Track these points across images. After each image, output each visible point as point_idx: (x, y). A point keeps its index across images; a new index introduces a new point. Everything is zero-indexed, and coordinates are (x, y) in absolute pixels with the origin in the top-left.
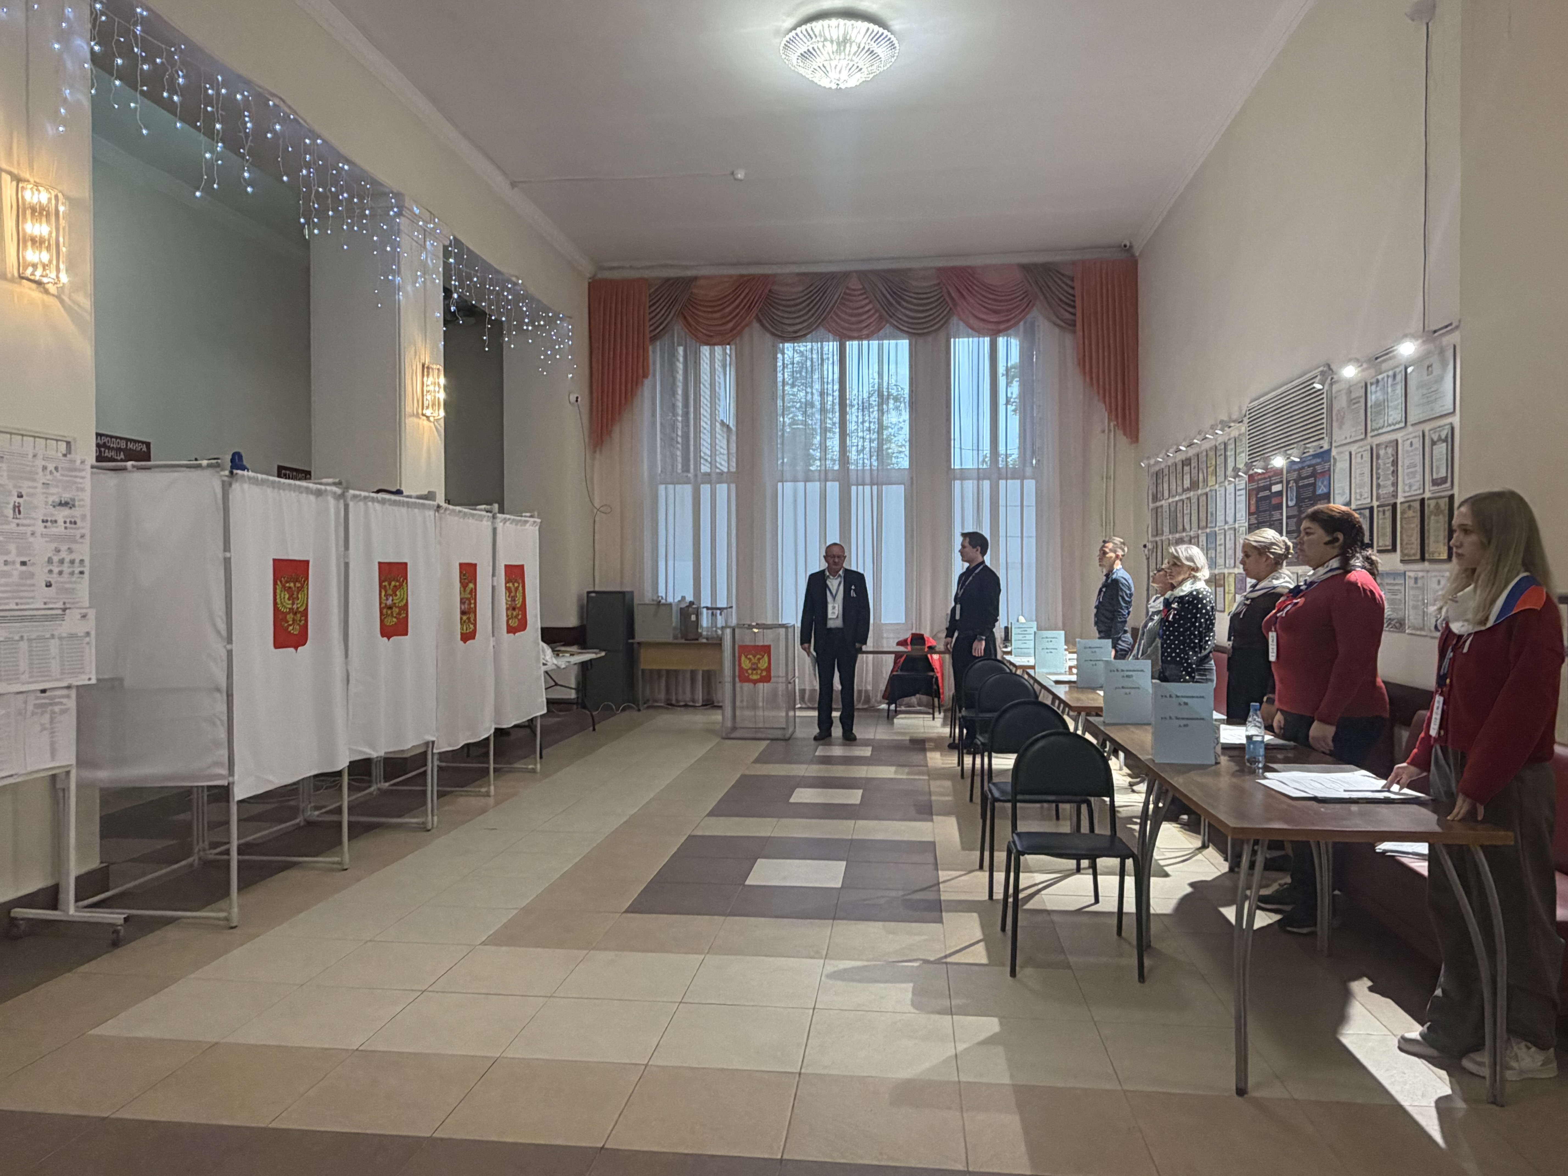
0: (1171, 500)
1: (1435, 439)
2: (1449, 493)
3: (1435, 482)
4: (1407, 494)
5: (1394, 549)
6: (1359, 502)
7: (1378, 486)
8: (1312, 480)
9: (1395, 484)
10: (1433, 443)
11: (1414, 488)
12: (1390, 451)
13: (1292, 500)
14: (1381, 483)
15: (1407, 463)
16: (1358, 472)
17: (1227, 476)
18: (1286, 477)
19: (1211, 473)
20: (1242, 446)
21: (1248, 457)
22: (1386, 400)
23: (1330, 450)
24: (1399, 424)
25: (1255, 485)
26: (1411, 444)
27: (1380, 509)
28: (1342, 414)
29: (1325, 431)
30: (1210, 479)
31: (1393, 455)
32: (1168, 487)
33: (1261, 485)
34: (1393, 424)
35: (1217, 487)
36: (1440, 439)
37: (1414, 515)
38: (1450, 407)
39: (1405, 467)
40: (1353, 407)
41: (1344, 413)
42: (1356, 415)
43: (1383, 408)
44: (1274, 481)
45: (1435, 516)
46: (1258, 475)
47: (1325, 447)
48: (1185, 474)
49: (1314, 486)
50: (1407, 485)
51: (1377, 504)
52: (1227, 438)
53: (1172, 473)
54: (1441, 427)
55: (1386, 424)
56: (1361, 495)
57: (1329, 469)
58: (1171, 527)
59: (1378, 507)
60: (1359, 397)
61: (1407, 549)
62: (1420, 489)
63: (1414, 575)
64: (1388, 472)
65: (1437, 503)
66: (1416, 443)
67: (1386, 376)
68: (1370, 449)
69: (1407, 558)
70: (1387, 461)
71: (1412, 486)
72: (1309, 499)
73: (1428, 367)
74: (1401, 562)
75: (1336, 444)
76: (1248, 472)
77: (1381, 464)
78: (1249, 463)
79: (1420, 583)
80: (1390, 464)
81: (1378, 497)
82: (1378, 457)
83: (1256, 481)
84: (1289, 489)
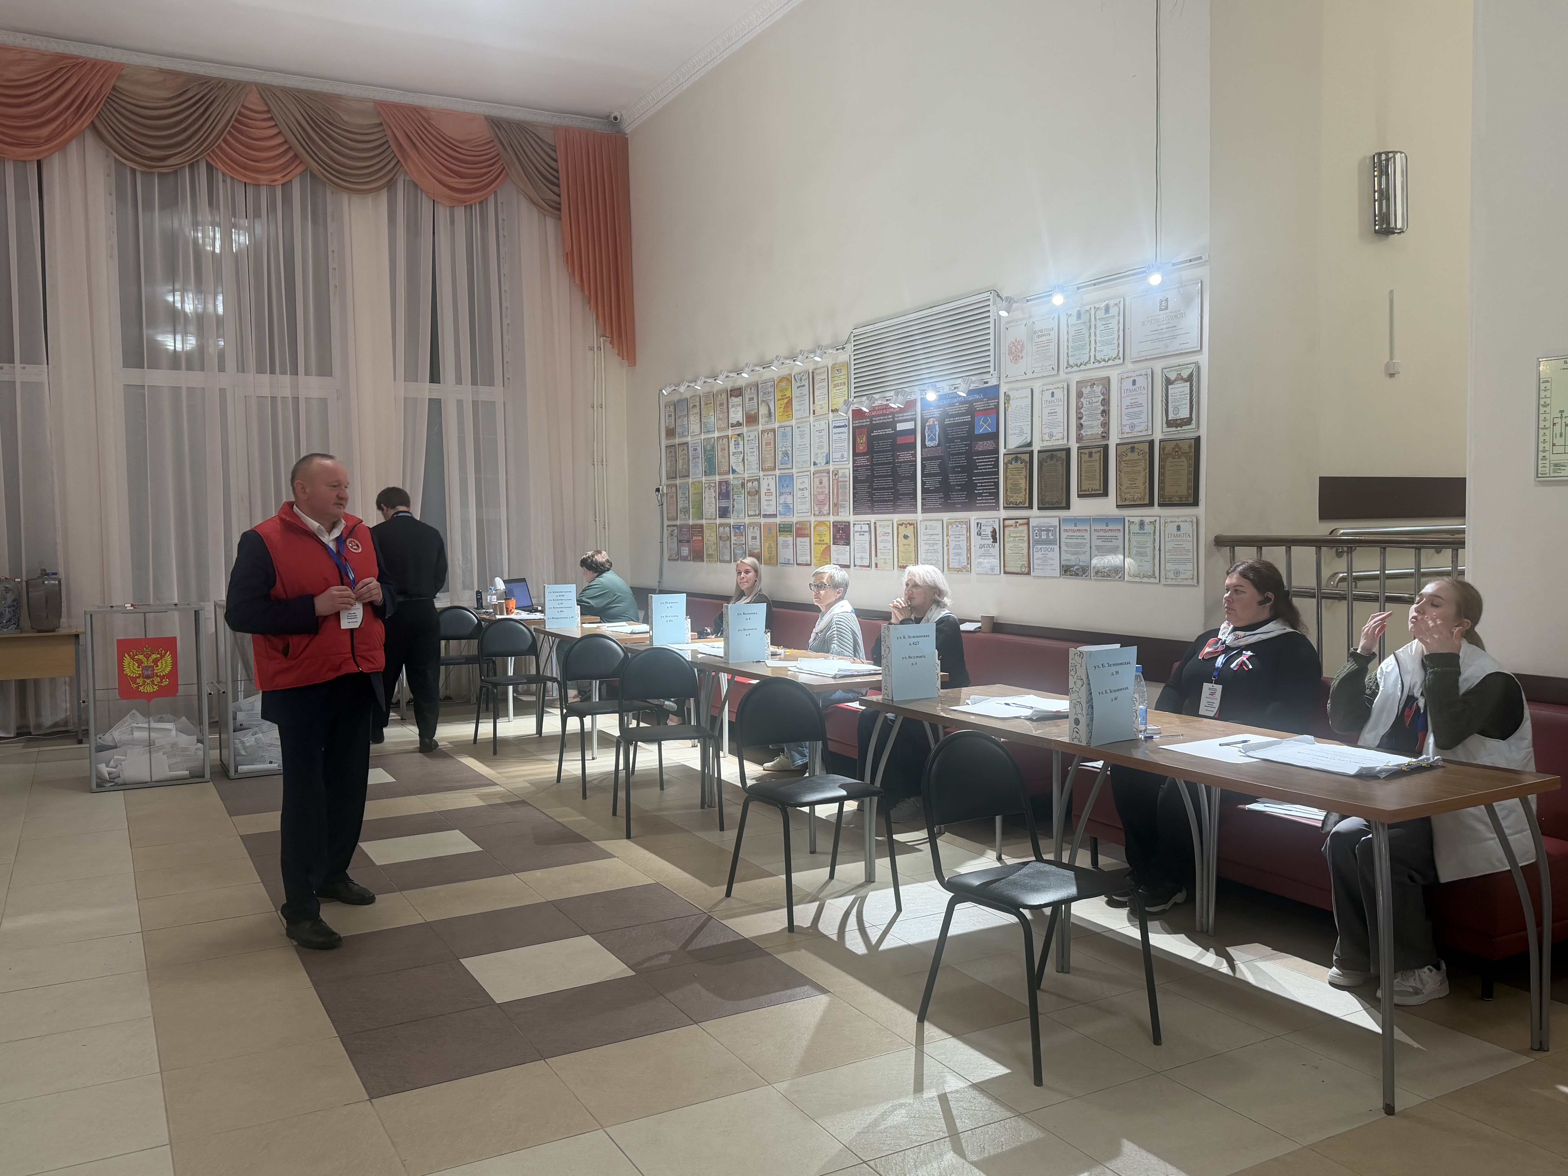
0: (703, 436)
1: (1172, 378)
2: (1195, 435)
3: (1170, 424)
4: (1125, 436)
5: (1105, 494)
6: (1046, 444)
7: (1080, 426)
8: (968, 418)
9: (1106, 425)
10: (1168, 382)
11: (1137, 429)
12: (1098, 389)
13: (932, 440)
14: (1084, 423)
15: (1127, 401)
16: (1046, 411)
17: (814, 411)
18: (922, 414)
19: (783, 406)
20: (842, 377)
21: (853, 391)
22: (1093, 334)
23: (998, 385)
24: (1113, 360)
25: (866, 422)
26: (1134, 382)
27: (1082, 451)
28: (1019, 346)
29: (992, 364)
30: (781, 414)
31: (1103, 394)
32: (699, 421)
33: (877, 422)
34: (1104, 360)
35: (793, 422)
36: (1179, 378)
37: (1140, 457)
38: (1194, 344)
39: (1124, 407)
40: (1037, 340)
41: (1022, 346)
42: (1042, 349)
43: (1089, 342)
44: (900, 418)
45: (1173, 458)
46: (872, 411)
47: (993, 382)
48: (733, 406)
49: (971, 425)
50: (1125, 426)
51: (1078, 445)
52: (814, 367)
53: (706, 404)
54: (1179, 365)
55: (1092, 360)
56: (1051, 435)
57: (997, 407)
58: (705, 468)
59: (1079, 448)
60: (1047, 330)
61: (1129, 493)
62: (1147, 430)
63: (1137, 520)
64: (1096, 412)
65: (1177, 445)
66: (1142, 382)
67: (1093, 309)
68: (1066, 386)
69: (1127, 503)
70: (1095, 400)
71: (1133, 427)
72: (963, 439)
73: (1161, 301)
74: (1118, 506)
75: (1008, 380)
76: (853, 407)
77: (1085, 403)
78: (855, 397)
79: (1148, 528)
80: (1099, 403)
81: (1079, 438)
82: (1080, 395)
83: (867, 417)
84: (927, 428)
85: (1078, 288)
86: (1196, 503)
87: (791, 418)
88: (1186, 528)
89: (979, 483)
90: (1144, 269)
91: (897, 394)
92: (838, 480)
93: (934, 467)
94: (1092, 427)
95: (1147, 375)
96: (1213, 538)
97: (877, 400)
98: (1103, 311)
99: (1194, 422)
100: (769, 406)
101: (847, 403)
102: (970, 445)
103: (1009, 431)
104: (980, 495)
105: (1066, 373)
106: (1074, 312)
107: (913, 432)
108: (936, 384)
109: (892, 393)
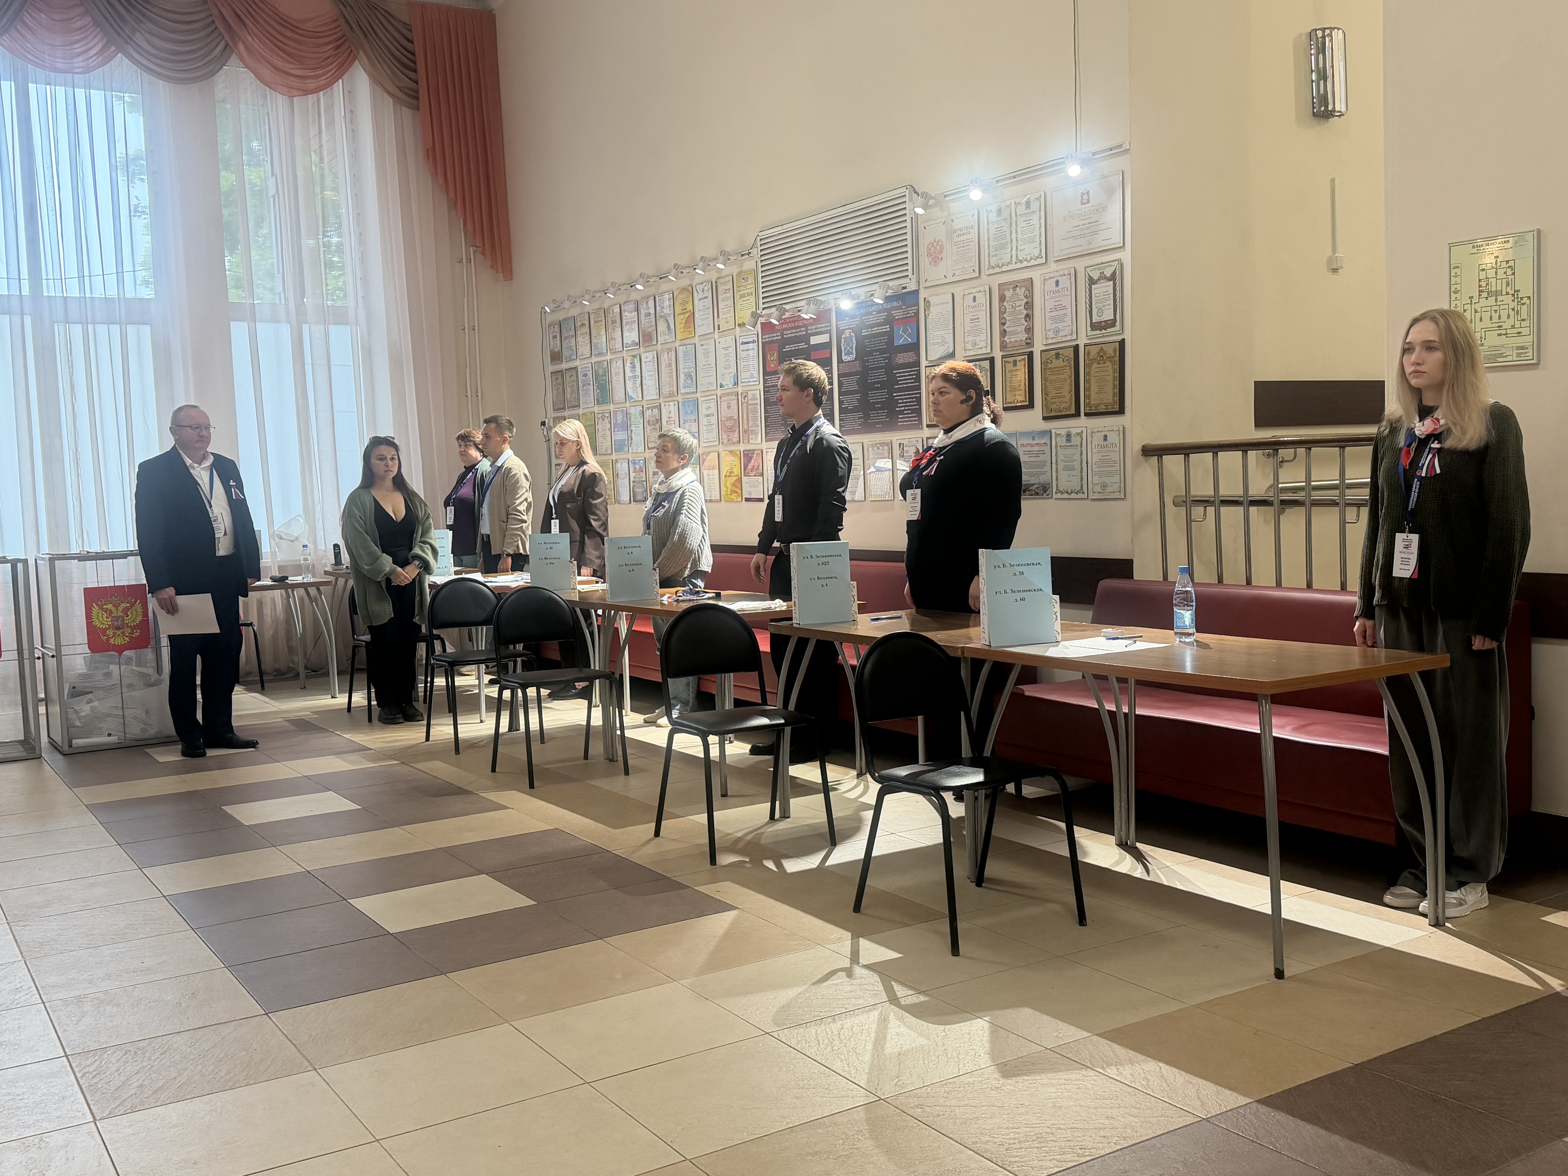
0: (594, 360)
1: (1096, 277)
2: (1119, 338)
3: (1094, 326)
4: (1050, 341)
5: (1031, 405)
6: (971, 354)
7: (1004, 333)
8: (887, 328)
9: (1030, 330)
10: (1092, 282)
11: (1061, 334)
12: (1021, 292)
13: (849, 353)
14: (1007, 330)
15: (1050, 304)
16: (968, 318)
17: (719, 326)
18: (837, 325)
19: (684, 321)
20: (749, 286)
21: (761, 301)
22: (1014, 232)
23: (918, 290)
24: (1035, 259)
25: (776, 336)
26: (1057, 283)
27: (1006, 359)
28: (938, 247)
29: (910, 267)
30: (682, 330)
31: (1026, 297)
32: (588, 342)
33: (790, 335)
34: (1026, 260)
35: (696, 340)
36: (1103, 277)
37: (1065, 364)
38: (1117, 240)
39: (1048, 310)
40: (957, 239)
41: (942, 247)
42: (962, 249)
43: (1010, 241)
44: (814, 331)
45: (1098, 364)
46: (783, 323)
47: (912, 287)
48: (627, 323)
49: (890, 335)
50: (1049, 330)
51: (1002, 353)
52: (718, 276)
53: (596, 322)
54: (1102, 263)
55: (1014, 260)
56: (975, 344)
57: (917, 314)
58: (597, 396)
59: (1003, 357)
60: (967, 228)
61: (1054, 403)
62: (1071, 335)
63: (1063, 432)
64: (1020, 317)
65: (1102, 349)
66: (1065, 282)
67: (1013, 204)
68: (988, 289)
69: (1053, 414)
70: (1018, 303)
71: (1057, 331)
72: (882, 352)
73: (1083, 194)
74: (1045, 418)
75: (928, 284)
76: (762, 320)
77: (1007, 307)
78: (763, 309)
79: (1075, 441)
80: (1022, 307)
81: (1003, 346)
82: (1002, 299)
83: (778, 331)
84: (843, 341)
85: (998, 182)
86: (1121, 411)
87: (693, 335)
88: (1113, 438)
89: (900, 399)
90: (1062, 160)
91: (808, 304)
92: (747, 403)
93: (852, 384)
94: (1017, 334)
95: (1069, 274)
96: (1140, 447)
97: (787, 311)
98: (1024, 207)
99: (1118, 324)
100: (668, 322)
101: (755, 316)
102: (889, 358)
103: (930, 341)
104: (902, 412)
105: (988, 275)
106: (994, 208)
107: (828, 345)
108: (851, 291)
109: (803, 303)
